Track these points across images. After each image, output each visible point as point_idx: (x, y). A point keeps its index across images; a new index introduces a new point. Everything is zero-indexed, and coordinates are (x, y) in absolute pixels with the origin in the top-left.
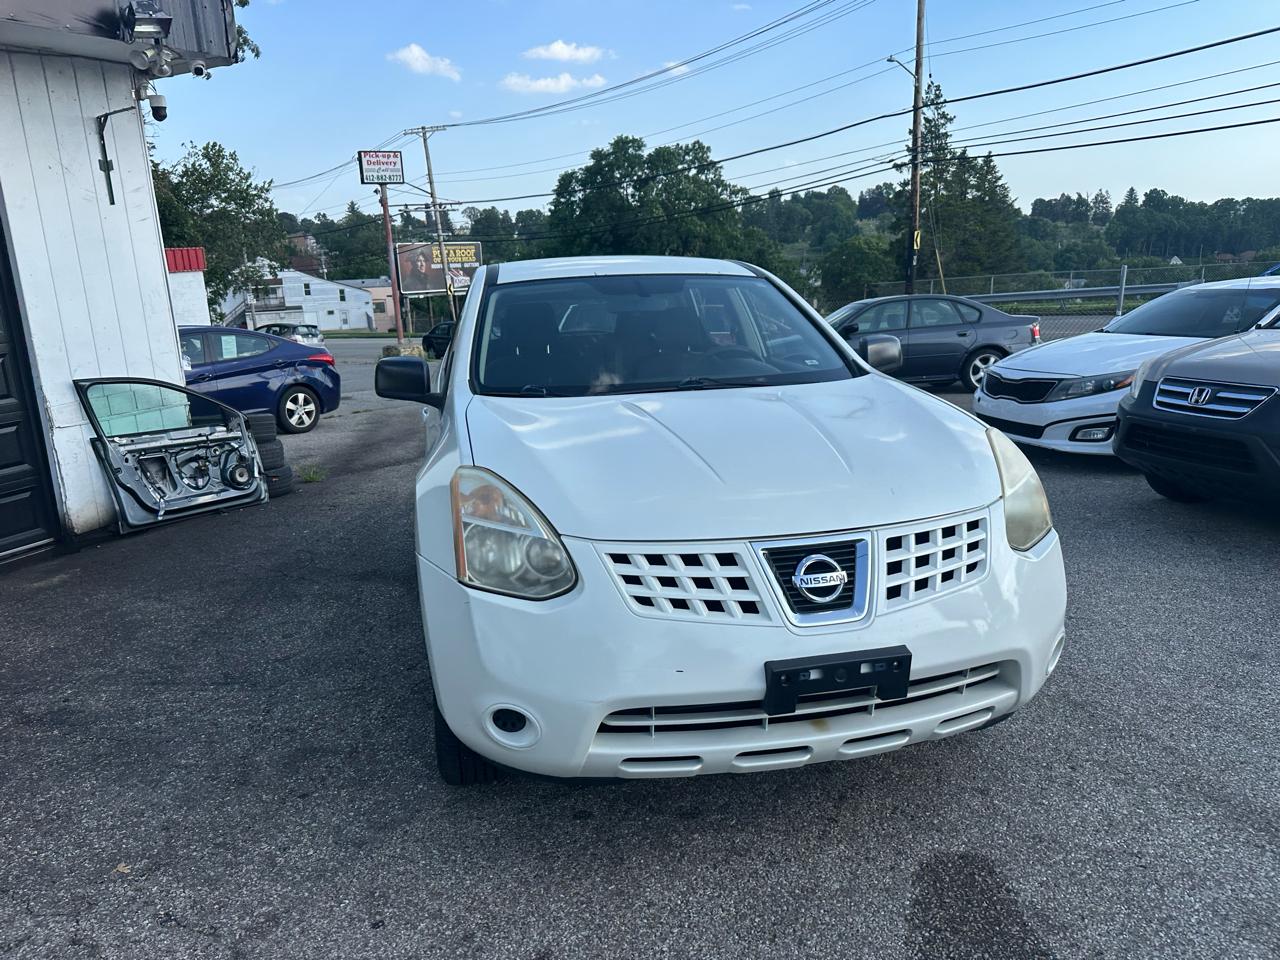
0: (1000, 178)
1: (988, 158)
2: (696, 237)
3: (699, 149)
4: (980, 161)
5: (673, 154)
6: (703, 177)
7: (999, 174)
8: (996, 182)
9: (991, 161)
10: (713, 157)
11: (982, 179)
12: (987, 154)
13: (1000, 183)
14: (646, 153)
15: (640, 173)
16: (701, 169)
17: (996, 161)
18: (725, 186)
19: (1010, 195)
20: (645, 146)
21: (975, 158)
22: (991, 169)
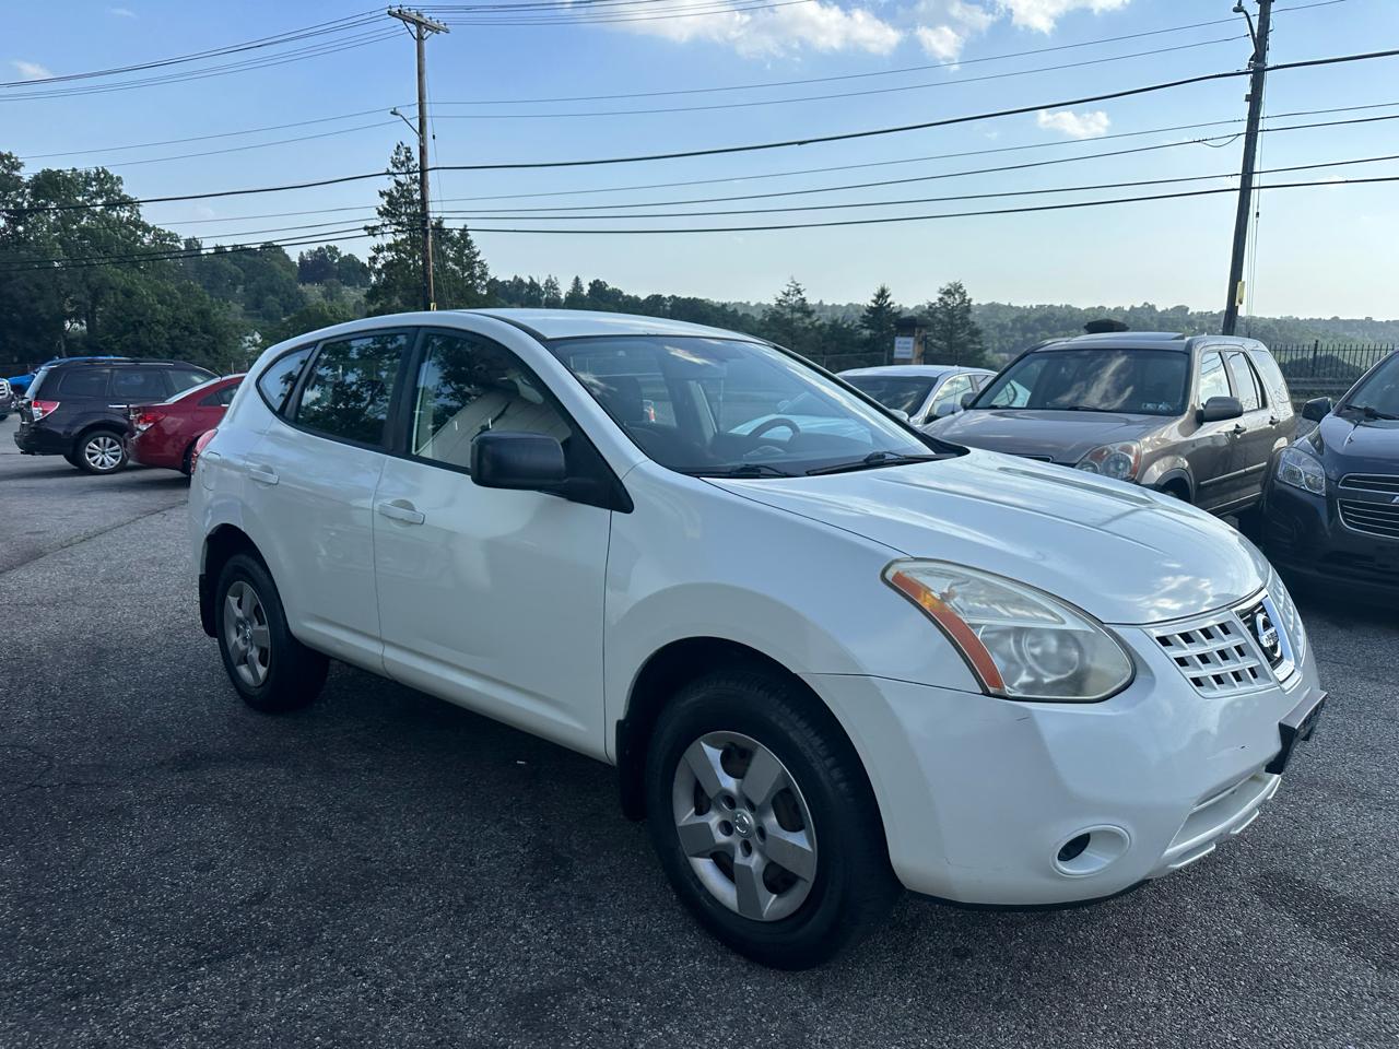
0: (478, 254)
1: (464, 232)
2: (111, 288)
3: (104, 179)
4: (456, 234)
5: (70, 181)
6: (115, 214)
7: (476, 250)
8: (474, 257)
9: (468, 235)
10: (126, 190)
11: (460, 252)
12: (462, 227)
13: (478, 259)
14: (26, 174)
15: (19, 200)
16: (109, 205)
17: (472, 236)
18: (147, 229)
19: (489, 273)
20: (22, 164)
21: (451, 230)
22: (468, 244)
